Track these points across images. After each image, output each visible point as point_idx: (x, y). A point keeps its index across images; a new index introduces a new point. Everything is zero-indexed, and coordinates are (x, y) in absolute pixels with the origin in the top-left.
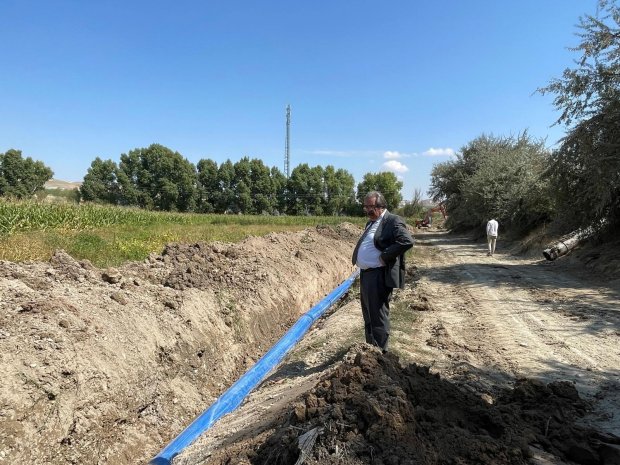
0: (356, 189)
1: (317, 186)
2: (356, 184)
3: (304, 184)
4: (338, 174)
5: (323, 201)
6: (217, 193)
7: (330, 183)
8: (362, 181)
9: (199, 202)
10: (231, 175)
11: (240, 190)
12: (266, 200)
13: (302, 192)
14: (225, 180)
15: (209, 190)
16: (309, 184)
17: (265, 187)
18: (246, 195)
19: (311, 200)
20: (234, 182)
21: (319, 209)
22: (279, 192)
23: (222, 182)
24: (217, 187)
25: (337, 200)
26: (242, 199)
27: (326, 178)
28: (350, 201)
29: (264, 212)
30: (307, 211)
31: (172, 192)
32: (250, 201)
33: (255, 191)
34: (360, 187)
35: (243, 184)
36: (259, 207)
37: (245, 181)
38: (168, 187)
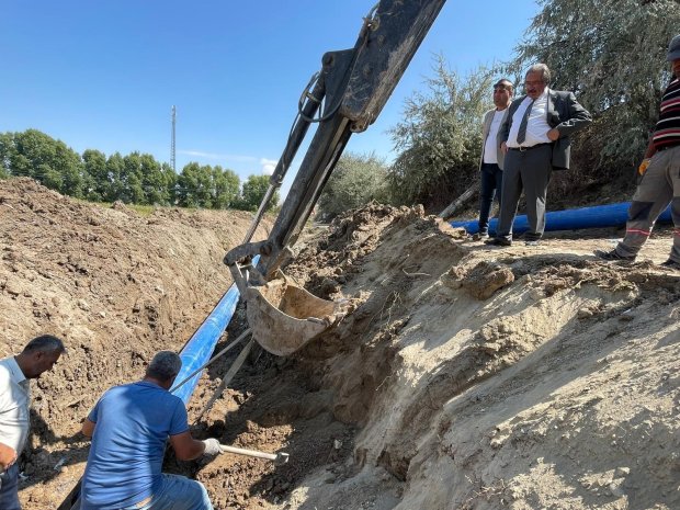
0: (241, 188)
1: (206, 183)
2: (242, 184)
3: (195, 180)
4: (226, 174)
5: (212, 197)
6: (106, 183)
7: (218, 180)
8: (247, 181)
9: (85, 191)
10: (121, 168)
11: (131, 181)
12: (158, 193)
13: (192, 186)
14: (114, 171)
15: (97, 180)
16: (199, 181)
17: (157, 181)
18: (137, 186)
19: (201, 195)
20: (123, 174)
21: (209, 203)
22: (171, 186)
23: (111, 174)
24: (105, 177)
25: (225, 196)
26: (132, 190)
27: (215, 177)
28: (236, 198)
29: (156, 204)
30: (197, 205)
31: (55, 179)
32: (141, 193)
33: (146, 183)
34: (245, 187)
35: (134, 177)
36: (151, 199)
37: (136, 174)
38: (50, 175)
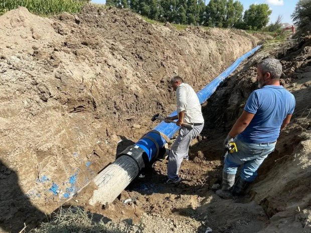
0: (243, 14)
1: (222, 10)
2: (244, 11)
3: (215, 9)
4: (235, 4)
5: (224, 20)
6: (169, 12)
7: (229, 9)
8: (248, 9)
9: (159, 16)
10: (177, 2)
11: (181, 11)
12: (194, 17)
13: (213, 13)
14: (173, 4)
15: (164, 10)
16: (218, 9)
17: (194, 10)
18: (183, 14)
19: (218, 18)
20: (177, 6)
21: (221, 24)
22: (201, 13)
23: (171, 6)
24: (169, 9)
25: (232, 19)
26: (181, 16)
27: (228, 6)
28: (239, 20)
29: (191, 24)
30: (214, 24)
31: (147, 10)
32: (185, 17)
33: (188, 12)
34: (246, 13)
35: (183, 8)
36: (190, 21)
37: (184, 6)
38: (145, 8)
